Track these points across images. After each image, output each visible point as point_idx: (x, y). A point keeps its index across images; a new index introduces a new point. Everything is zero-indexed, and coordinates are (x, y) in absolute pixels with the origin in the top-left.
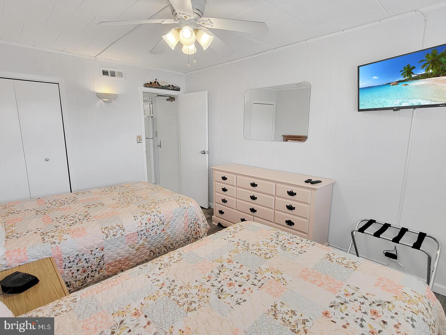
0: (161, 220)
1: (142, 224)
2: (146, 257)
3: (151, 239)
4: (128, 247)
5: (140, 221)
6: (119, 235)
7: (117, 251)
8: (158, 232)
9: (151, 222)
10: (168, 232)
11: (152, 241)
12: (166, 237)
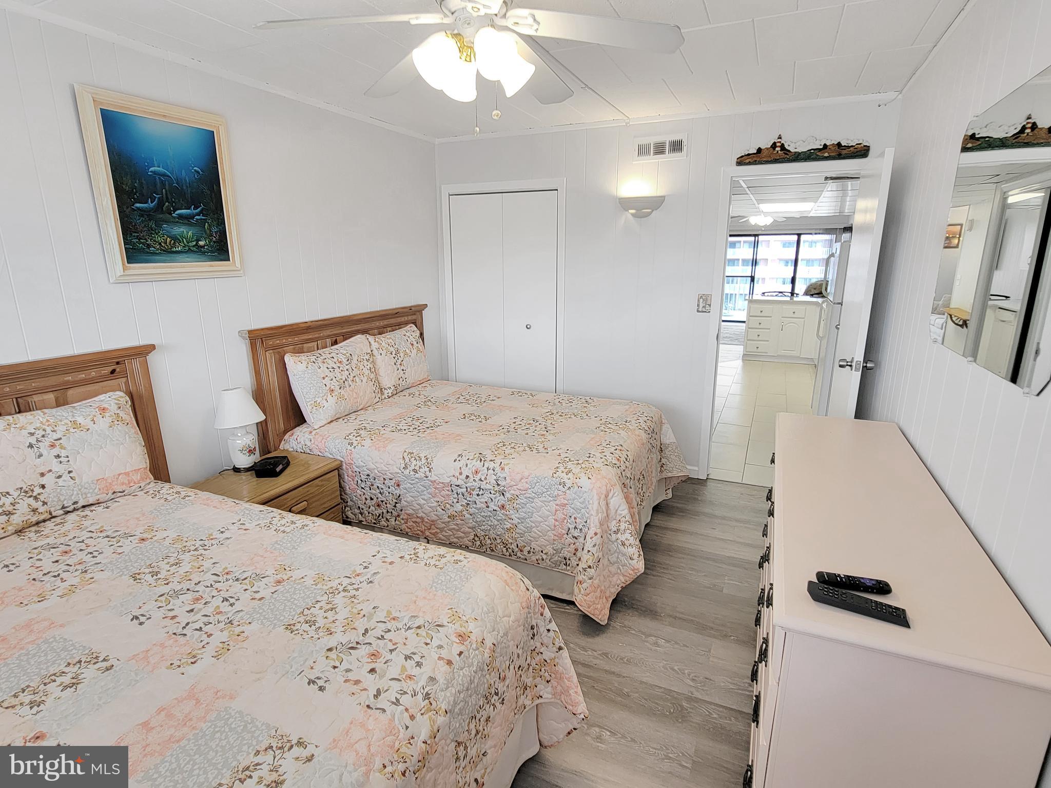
0: (498, 485)
1: (461, 474)
2: (466, 541)
3: (477, 511)
4: (435, 504)
5: (460, 468)
6: (421, 475)
7: (418, 500)
8: (492, 506)
9: (477, 478)
10: (513, 517)
11: (479, 516)
12: (508, 527)
